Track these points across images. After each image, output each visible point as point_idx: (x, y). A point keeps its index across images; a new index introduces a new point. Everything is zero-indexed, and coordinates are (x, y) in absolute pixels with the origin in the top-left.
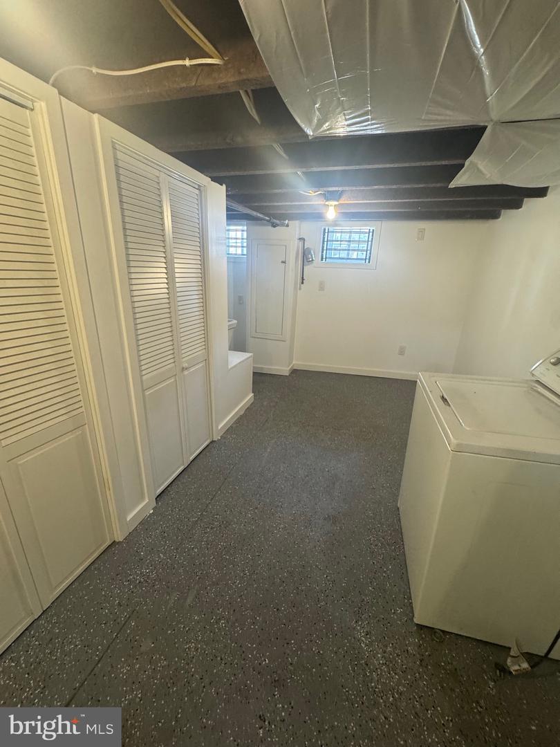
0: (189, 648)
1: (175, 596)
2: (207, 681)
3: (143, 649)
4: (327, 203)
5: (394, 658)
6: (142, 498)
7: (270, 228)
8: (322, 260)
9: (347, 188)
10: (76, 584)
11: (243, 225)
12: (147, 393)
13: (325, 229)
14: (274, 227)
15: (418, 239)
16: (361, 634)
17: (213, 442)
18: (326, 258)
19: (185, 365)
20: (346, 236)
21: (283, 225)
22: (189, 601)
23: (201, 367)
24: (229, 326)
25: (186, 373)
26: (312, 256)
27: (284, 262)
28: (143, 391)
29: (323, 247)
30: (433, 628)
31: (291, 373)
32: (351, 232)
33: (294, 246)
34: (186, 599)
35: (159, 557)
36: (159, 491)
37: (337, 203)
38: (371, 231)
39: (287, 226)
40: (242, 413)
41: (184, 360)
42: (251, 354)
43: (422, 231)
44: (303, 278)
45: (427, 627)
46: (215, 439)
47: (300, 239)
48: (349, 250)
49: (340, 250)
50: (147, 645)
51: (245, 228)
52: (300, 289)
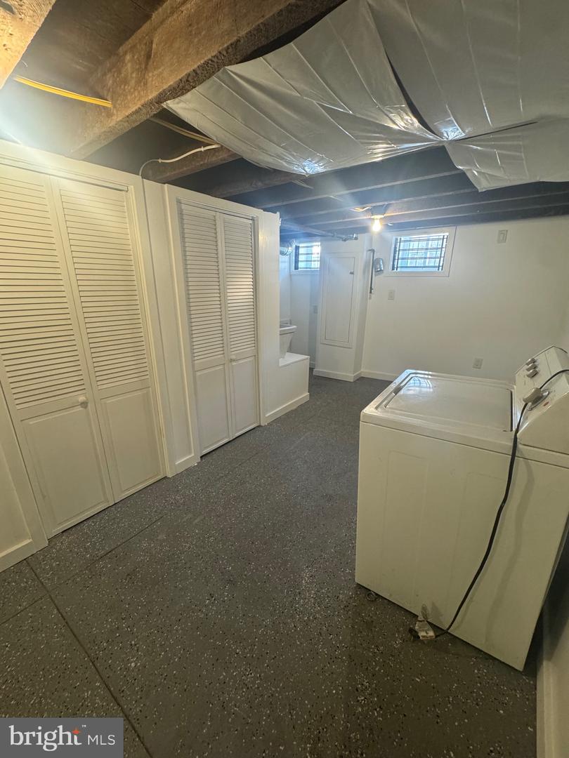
0: (185, 546)
1: (190, 515)
2: (188, 565)
3: (159, 538)
4: (372, 217)
5: (324, 597)
6: (190, 453)
7: (341, 242)
8: (393, 269)
9: (393, 202)
10: (137, 494)
11: (316, 241)
12: (198, 374)
13: (397, 239)
14: (345, 240)
15: (499, 242)
16: (306, 575)
17: (259, 426)
18: (397, 267)
19: (234, 357)
20: (423, 244)
21: (351, 239)
22: (196, 521)
23: (250, 361)
24: (280, 331)
25: (234, 364)
26: (380, 265)
27: (352, 273)
28: (194, 372)
29: (394, 257)
30: (370, 590)
31: (358, 380)
32: (428, 240)
33: (364, 256)
34: (195, 519)
35: (189, 492)
36: (205, 452)
37: (382, 216)
38: (446, 237)
39: (356, 239)
40: (295, 407)
41: (233, 353)
42: (307, 357)
43: (503, 234)
44: (371, 287)
45: (363, 587)
46: (262, 424)
47: (370, 250)
48: (425, 258)
49: (416, 258)
50: (162, 537)
51: (320, 243)
52: (370, 298)
